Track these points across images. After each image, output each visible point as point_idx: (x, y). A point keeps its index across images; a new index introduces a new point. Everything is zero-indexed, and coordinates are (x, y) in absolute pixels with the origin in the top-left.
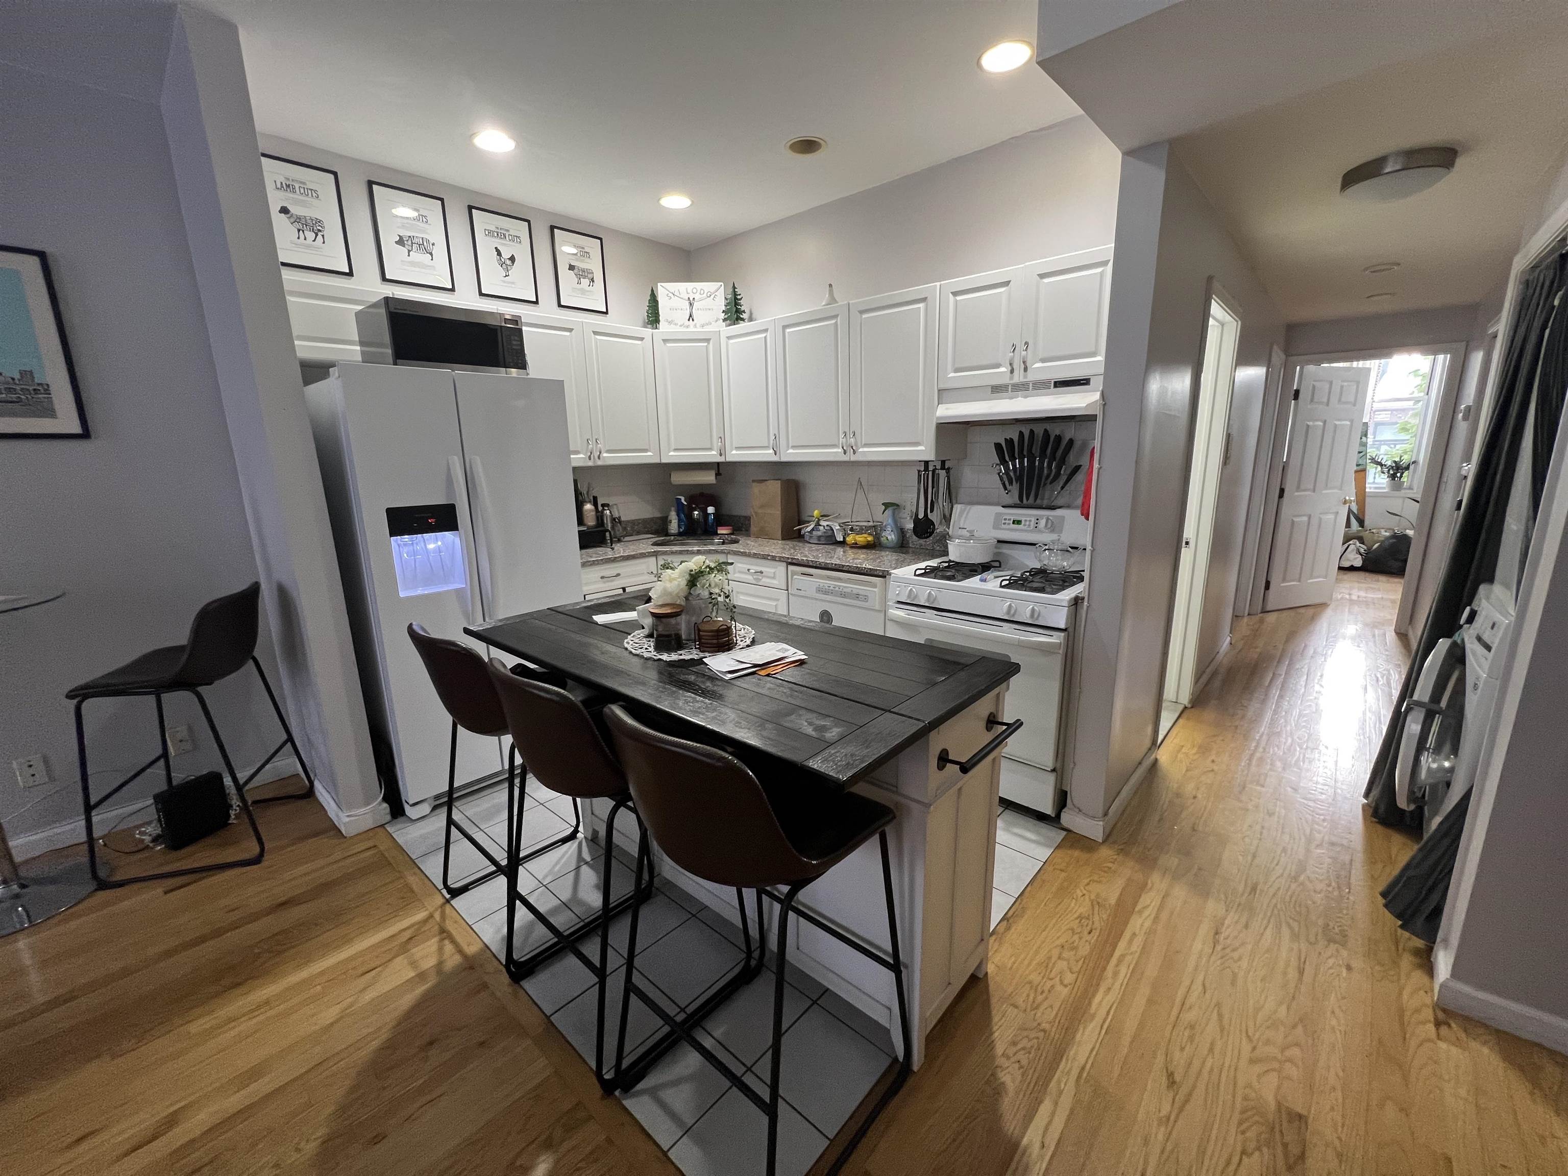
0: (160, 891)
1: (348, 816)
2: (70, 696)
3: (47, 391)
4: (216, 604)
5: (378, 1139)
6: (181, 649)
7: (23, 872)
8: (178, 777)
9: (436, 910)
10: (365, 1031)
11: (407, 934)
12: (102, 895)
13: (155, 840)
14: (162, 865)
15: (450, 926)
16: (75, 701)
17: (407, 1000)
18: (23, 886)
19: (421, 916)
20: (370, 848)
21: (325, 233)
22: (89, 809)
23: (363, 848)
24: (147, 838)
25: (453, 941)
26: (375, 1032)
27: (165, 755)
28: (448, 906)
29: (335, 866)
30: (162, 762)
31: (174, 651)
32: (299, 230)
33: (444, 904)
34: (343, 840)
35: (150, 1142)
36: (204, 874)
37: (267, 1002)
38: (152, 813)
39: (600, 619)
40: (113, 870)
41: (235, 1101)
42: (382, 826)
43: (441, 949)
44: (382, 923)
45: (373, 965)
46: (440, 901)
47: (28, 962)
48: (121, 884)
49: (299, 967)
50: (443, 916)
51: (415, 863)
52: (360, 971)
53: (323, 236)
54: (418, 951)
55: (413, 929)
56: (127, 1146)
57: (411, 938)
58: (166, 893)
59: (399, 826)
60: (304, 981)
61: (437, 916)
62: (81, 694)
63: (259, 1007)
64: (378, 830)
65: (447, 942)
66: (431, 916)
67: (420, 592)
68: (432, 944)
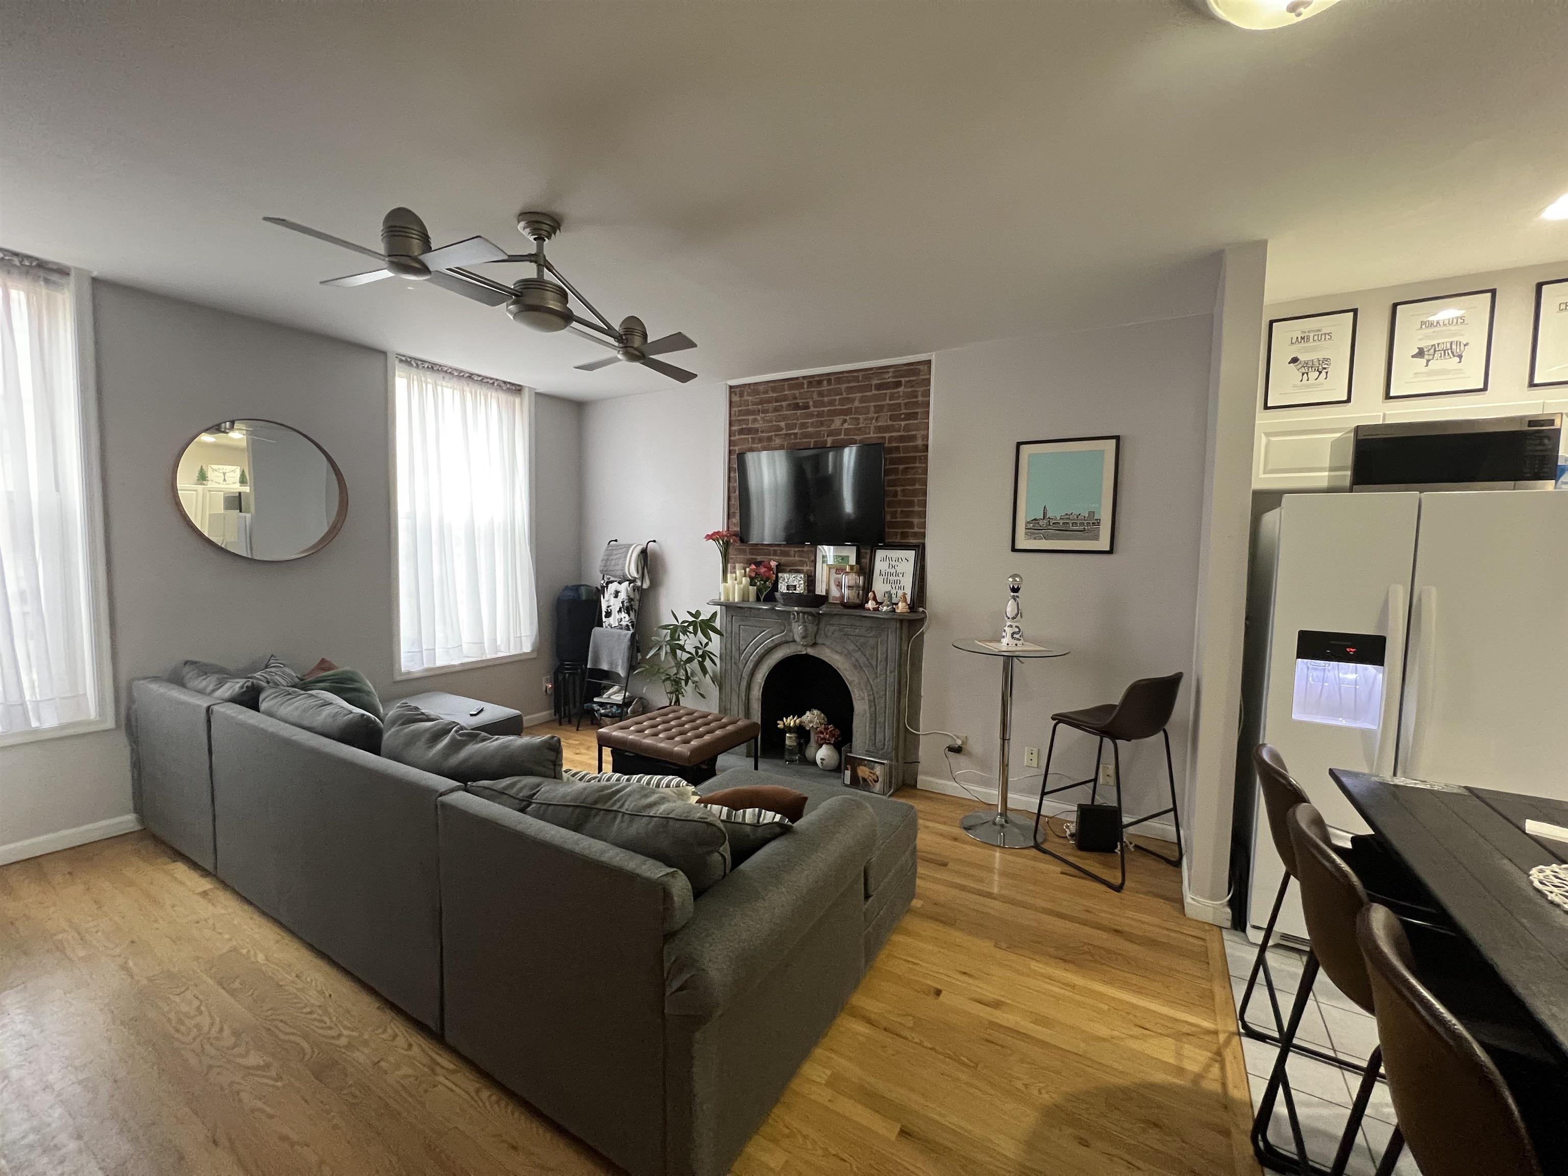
0: (1059, 869)
1: (1192, 899)
2: (1053, 719)
3: (1099, 524)
4: (1146, 682)
5: (1084, 1143)
6: (1113, 707)
7: (1009, 813)
8: (1099, 801)
9: (1225, 1032)
10: (1116, 1065)
11: (1187, 1028)
12: (1034, 852)
13: (1072, 835)
14: (1067, 854)
15: (1228, 1055)
16: (1055, 722)
17: (1159, 1077)
18: (1006, 822)
19: (1207, 1024)
20: (1198, 938)
21: (1329, 370)
22: (1044, 794)
23: (1193, 934)
24: (1068, 832)
25: (1223, 1068)
26: (1121, 1072)
27: (1095, 780)
28: (1237, 1037)
29: (1165, 932)
30: (1092, 784)
31: (1109, 708)
32: (1303, 374)
33: (1233, 1034)
34: (1181, 916)
35: (985, 1005)
36: (1086, 877)
37: (1074, 987)
38: (1074, 817)
39: (1533, 827)
40: (1045, 840)
41: (1027, 1026)
42: (1221, 928)
43: (1207, 1068)
44: (1172, 1002)
45: (1148, 1026)
46: (1233, 1029)
47: (997, 866)
48: (1045, 852)
49: (1105, 982)
50: (1228, 1042)
51: (1229, 979)
52: (1138, 1022)
53: (1327, 373)
54: (1189, 1050)
55: (1193, 1029)
56: (977, 997)
57: (1188, 1034)
58: (1062, 873)
59: (1236, 939)
60: (1102, 994)
61: (1222, 1037)
62: (1059, 719)
63: (1067, 985)
64: (1215, 928)
65: (1217, 1065)
66: (1216, 1033)
67: (1318, 720)
68: (1204, 1056)
